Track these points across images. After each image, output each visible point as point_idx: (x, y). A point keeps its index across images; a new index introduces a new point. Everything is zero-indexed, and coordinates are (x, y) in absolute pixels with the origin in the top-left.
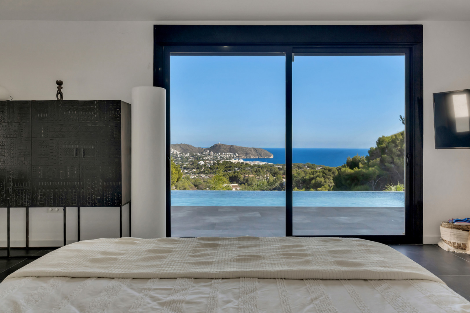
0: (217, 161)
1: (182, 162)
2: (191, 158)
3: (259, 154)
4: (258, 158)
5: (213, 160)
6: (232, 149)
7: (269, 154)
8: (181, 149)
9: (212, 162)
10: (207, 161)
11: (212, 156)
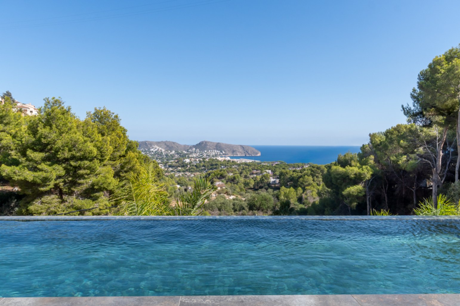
0: (203, 159)
1: (167, 160)
2: (177, 155)
3: (247, 151)
4: (245, 155)
5: (199, 158)
6: (218, 147)
7: (256, 151)
8: (166, 146)
9: (198, 160)
10: (193, 159)
11: (198, 154)
